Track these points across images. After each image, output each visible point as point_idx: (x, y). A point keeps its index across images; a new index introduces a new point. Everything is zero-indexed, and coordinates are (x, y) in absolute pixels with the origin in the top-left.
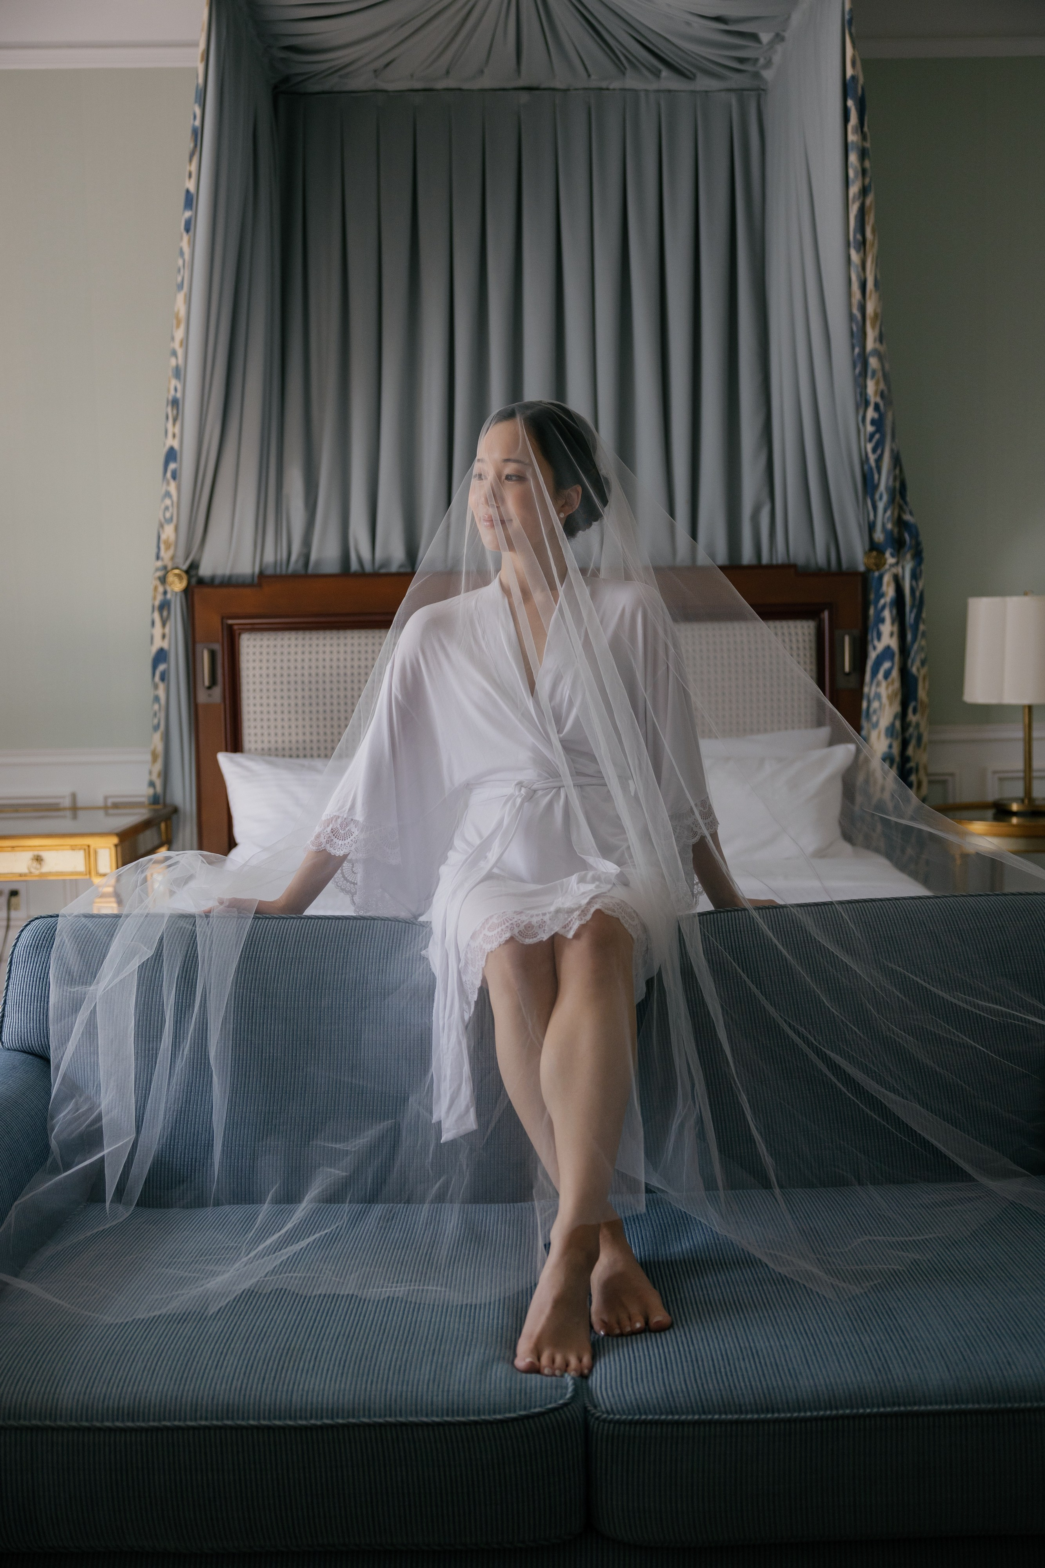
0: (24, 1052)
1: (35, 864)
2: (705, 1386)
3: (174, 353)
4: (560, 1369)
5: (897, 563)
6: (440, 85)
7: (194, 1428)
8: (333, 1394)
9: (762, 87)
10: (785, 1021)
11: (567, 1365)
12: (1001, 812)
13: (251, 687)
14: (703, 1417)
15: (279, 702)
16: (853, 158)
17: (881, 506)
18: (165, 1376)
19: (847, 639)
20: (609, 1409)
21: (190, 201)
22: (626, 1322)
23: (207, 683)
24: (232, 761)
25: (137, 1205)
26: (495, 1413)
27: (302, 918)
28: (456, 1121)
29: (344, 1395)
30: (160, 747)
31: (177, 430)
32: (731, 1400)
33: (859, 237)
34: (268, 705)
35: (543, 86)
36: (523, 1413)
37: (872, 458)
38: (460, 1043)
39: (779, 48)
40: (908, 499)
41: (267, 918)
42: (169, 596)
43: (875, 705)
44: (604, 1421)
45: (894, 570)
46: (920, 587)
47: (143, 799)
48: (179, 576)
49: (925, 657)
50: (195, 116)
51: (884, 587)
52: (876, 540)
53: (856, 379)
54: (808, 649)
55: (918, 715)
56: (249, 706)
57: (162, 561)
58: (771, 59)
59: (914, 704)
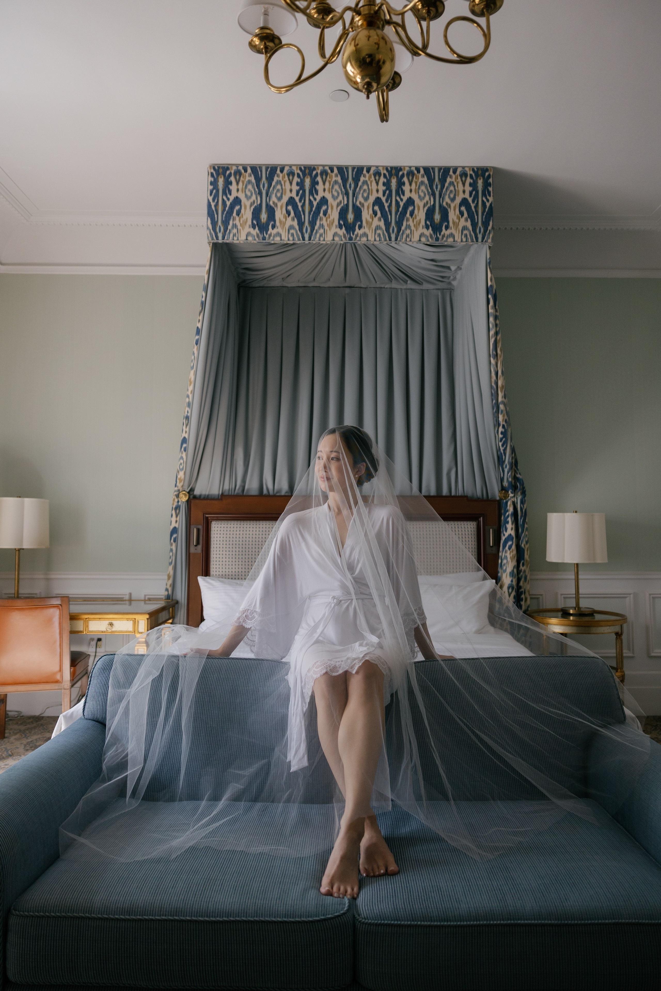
0: (94, 720)
1: (109, 627)
2: (414, 906)
3: (188, 396)
4: (342, 894)
5: (514, 496)
6: (311, 285)
7: (159, 920)
8: (229, 904)
9: (452, 288)
10: (458, 717)
11: (346, 891)
12: (565, 614)
13: (215, 546)
14: (413, 923)
15: (227, 553)
16: (491, 319)
17: (506, 470)
18: (147, 891)
19: (491, 530)
20: (366, 917)
21: (198, 332)
22: (376, 870)
23: (195, 544)
24: (204, 580)
25: (142, 799)
26: (308, 917)
27: (229, 659)
28: (298, 762)
29: (234, 905)
30: (172, 573)
31: (187, 430)
32: (426, 914)
33: (494, 353)
34: (223, 554)
35: (355, 286)
36: (323, 917)
37: (502, 449)
38: (301, 722)
39: (459, 272)
40: (518, 468)
41: (213, 658)
42: (180, 503)
43: (505, 561)
44: (363, 923)
45: (513, 499)
46: (525, 508)
47: (162, 597)
48: (185, 494)
49: (528, 540)
50: (202, 297)
51: (508, 507)
52: (504, 485)
53: (494, 414)
54: (473, 534)
55: (525, 567)
56: (214, 554)
57: (178, 487)
58: (456, 277)
59: (523, 561)
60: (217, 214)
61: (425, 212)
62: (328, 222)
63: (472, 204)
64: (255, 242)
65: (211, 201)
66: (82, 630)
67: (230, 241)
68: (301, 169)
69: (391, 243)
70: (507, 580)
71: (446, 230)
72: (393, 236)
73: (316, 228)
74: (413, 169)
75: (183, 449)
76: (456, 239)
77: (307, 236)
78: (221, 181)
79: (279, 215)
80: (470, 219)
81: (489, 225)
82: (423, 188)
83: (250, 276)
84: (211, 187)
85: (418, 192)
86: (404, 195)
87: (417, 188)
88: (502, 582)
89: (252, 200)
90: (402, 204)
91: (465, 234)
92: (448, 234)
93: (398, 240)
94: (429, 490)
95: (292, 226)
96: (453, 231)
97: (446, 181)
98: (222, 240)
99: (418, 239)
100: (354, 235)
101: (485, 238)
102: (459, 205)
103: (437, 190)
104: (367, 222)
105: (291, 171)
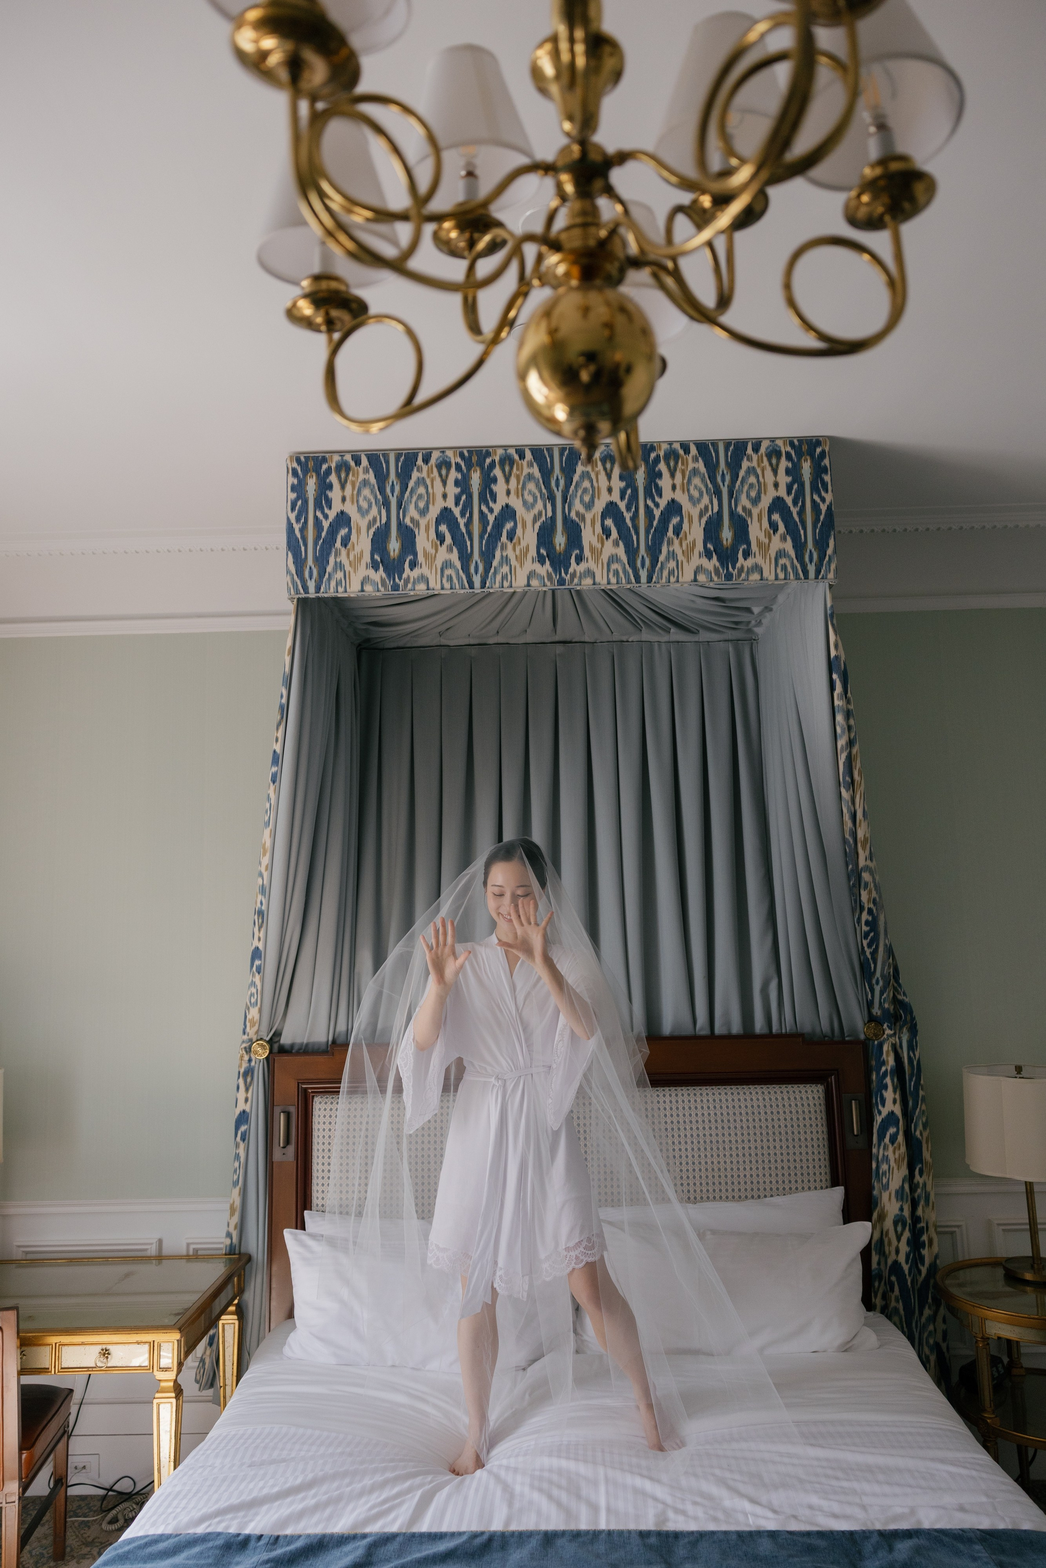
1: (103, 1358)
3: (261, 875)
5: (895, 1034)
6: (491, 641)
9: (754, 638)
13: (321, 1147)
16: (839, 718)
17: (877, 989)
19: (853, 1102)
21: (276, 759)
23: (282, 1145)
30: (238, 1203)
31: (262, 935)
33: (848, 779)
35: (574, 640)
37: (868, 952)
39: (768, 615)
40: (901, 982)
42: (253, 1064)
43: (884, 1167)
46: (917, 1057)
47: (221, 1246)
48: (262, 1045)
49: (927, 1120)
50: (282, 696)
51: (884, 1056)
52: (875, 1014)
53: (851, 889)
54: (818, 1112)
55: (925, 1176)
56: (318, 1164)
57: (248, 1035)
58: (761, 620)
59: (920, 1166)
60: (306, 545)
61: (703, 525)
62: (518, 552)
63: (792, 508)
64: (378, 594)
65: (293, 521)
66: (47, 1367)
67: (331, 593)
68: (462, 455)
69: (640, 586)
70: (891, 1205)
71: (745, 559)
72: (643, 574)
73: (495, 563)
74: (677, 446)
75: (254, 968)
76: (765, 575)
77: (477, 580)
78: (312, 484)
79: (424, 542)
80: (790, 535)
81: (828, 546)
82: (697, 481)
83: (378, 633)
84: (293, 496)
85: (688, 490)
86: (660, 496)
87: (685, 481)
88: (883, 1209)
89: (370, 517)
90: (657, 513)
91: (782, 565)
92: (750, 566)
93: (653, 580)
94: (728, 1023)
95: (449, 563)
96: (759, 560)
97: (741, 467)
98: (316, 593)
99: (693, 577)
100: (569, 576)
101: (822, 571)
102: (769, 511)
103: (724, 485)
104: (592, 549)
105: (443, 459)
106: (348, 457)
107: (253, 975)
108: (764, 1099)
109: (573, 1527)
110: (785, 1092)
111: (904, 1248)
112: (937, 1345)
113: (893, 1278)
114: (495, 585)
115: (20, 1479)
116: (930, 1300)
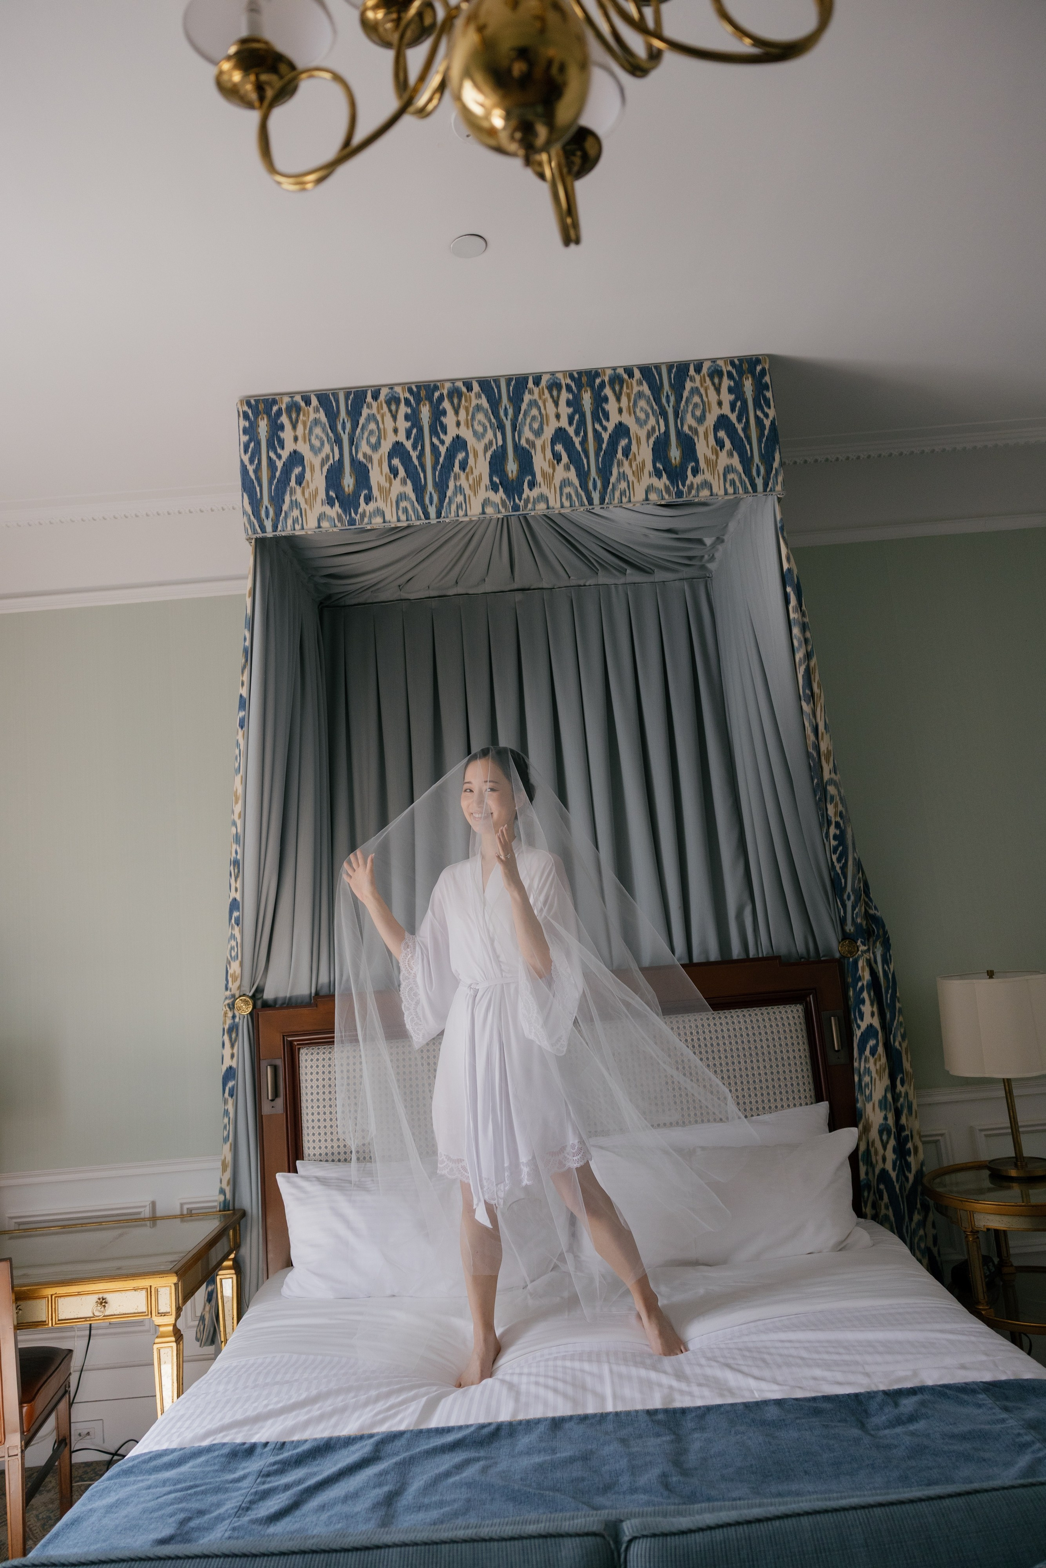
1: (99, 1307)
3: (234, 824)
5: (869, 950)
6: (451, 592)
9: (708, 575)
12: (1001, 1179)
13: (310, 1097)
15: (334, 1110)
16: (796, 631)
17: (849, 904)
19: (833, 1021)
21: (243, 703)
23: (270, 1098)
24: (289, 1181)
30: (229, 1158)
31: (239, 885)
33: (808, 692)
34: (325, 1113)
35: (532, 587)
37: (838, 866)
39: (720, 547)
40: (872, 897)
42: (237, 1020)
43: (867, 1079)
46: (892, 970)
47: (215, 1204)
48: (245, 1001)
49: (905, 1031)
50: (245, 639)
51: (860, 971)
52: (848, 931)
53: (817, 804)
54: (799, 1030)
55: (906, 1086)
56: (307, 1114)
57: (231, 991)
58: (713, 555)
59: (901, 1075)
60: (260, 486)
61: (651, 446)
62: (471, 481)
63: (737, 425)
64: (335, 530)
65: (247, 462)
66: (44, 1320)
67: (288, 532)
68: (410, 391)
69: (593, 509)
70: (875, 1116)
71: (694, 476)
72: (596, 496)
73: (449, 493)
74: (621, 371)
75: (233, 921)
76: (715, 490)
77: (432, 511)
78: (263, 426)
79: (377, 476)
80: (736, 451)
81: (774, 459)
83: (338, 587)
84: (245, 438)
85: (635, 413)
86: (608, 420)
87: (631, 404)
88: (867, 1121)
89: (323, 455)
90: (606, 436)
91: (730, 480)
92: (699, 483)
93: (606, 502)
94: (705, 951)
95: (403, 496)
96: (708, 476)
97: (685, 388)
98: (273, 531)
99: (644, 497)
100: (522, 501)
101: (770, 484)
102: (714, 429)
103: (669, 406)
104: (544, 474)
105: (392, 395)
106: (298, 398)
107: (233, 928)
108: (745, 1022)
109: (580, 1412)
110: (765, 1013)
111: (890, 1156)
112: (928, 1249)
113: (882, 1187)
114: (451, 514)
115: (22, 1432)
116: (919, 1206)
